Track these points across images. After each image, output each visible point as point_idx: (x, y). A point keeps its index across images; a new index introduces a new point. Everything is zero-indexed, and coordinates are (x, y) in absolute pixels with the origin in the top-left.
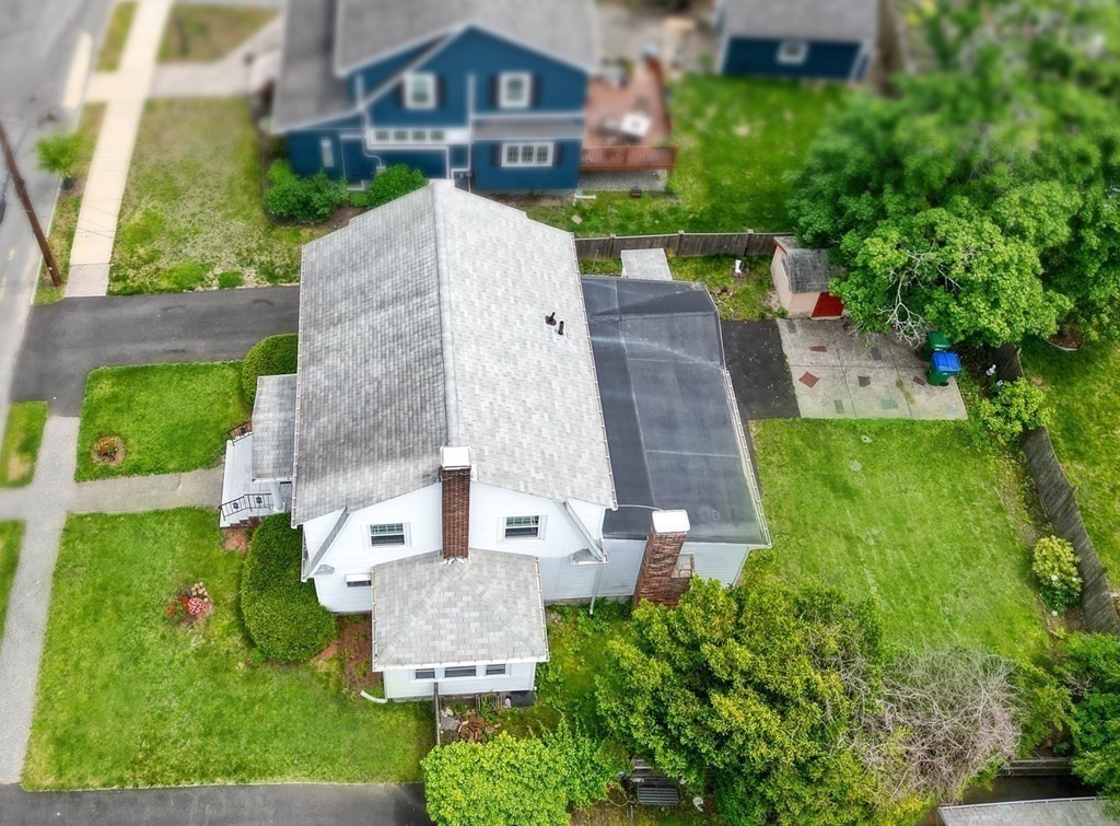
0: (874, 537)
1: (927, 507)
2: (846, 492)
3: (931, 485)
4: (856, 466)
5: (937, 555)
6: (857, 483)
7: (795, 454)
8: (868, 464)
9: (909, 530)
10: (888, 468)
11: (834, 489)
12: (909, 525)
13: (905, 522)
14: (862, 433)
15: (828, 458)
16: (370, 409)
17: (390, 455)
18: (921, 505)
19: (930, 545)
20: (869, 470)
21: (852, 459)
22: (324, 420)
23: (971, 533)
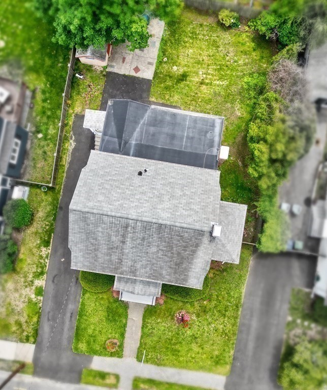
0: (203, 74)
1: (195, 50)
2: (184, 77)
3: (187, 45)
4: (175, 68)
5: (213, 56)
6: (181, 71)
7: (167, 88)
8: (174, 63)
9: (203, 60)
10: (178, 57)
11: (182, 80)
12: (201, 60)
13: (199, 61)
14: (163, 59)
15: (170, 77)
16: (169, 254)
17: (194, 252)
18: (194, 52)
19: (210, 56)
20: (177, 64)
21: (172, 68)
22: (164, 272)
23: (207, 40)
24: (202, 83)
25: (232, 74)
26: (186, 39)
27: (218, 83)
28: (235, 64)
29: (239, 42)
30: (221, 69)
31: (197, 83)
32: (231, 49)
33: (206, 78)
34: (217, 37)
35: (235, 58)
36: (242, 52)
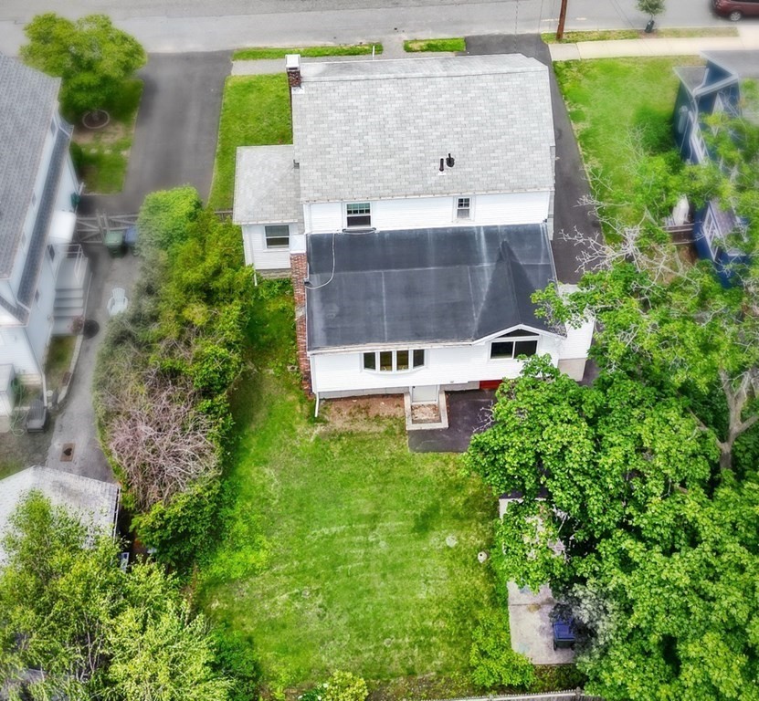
0: (378, 542)
1: (410, 599)
2: (423, 525)
3: (435, 611)
4: (451, 541)
5: (360, 596)
6: (433, 540)
7: (457, 487)
8: (455, 554)
9: (384, 576)
10: (452, 573)
11: (425, 516)
12: (389, 576)
13: (392, 573)
14: (489, 555)
15: (456, 516)
18: (413, 595)
19: (369, 591)
20: (448, 554)
21: (459, 539)
23: (384, 638)
24: (375, 518)
25: (300, 561)
26: (442, 624)
27: (334, 529)
28: (296, 591)
29: (296, 652)
30: (334, 567)
31: (386, 515)
32: (315, 626)
33: (365, 533)
34: (358, 652)
35: (297, 605)
36: (284, 626)
